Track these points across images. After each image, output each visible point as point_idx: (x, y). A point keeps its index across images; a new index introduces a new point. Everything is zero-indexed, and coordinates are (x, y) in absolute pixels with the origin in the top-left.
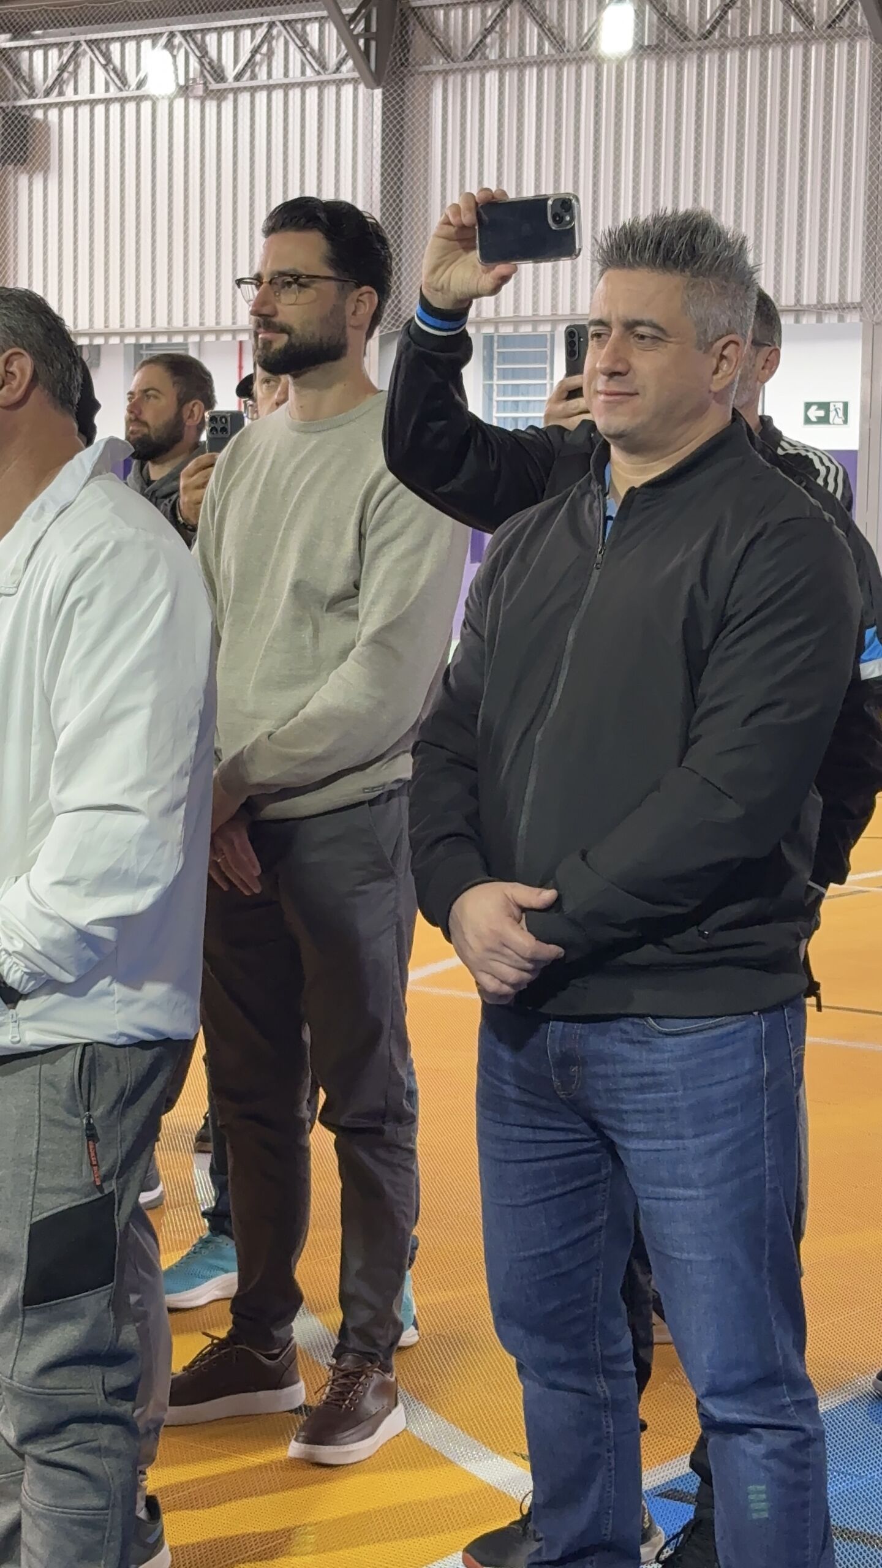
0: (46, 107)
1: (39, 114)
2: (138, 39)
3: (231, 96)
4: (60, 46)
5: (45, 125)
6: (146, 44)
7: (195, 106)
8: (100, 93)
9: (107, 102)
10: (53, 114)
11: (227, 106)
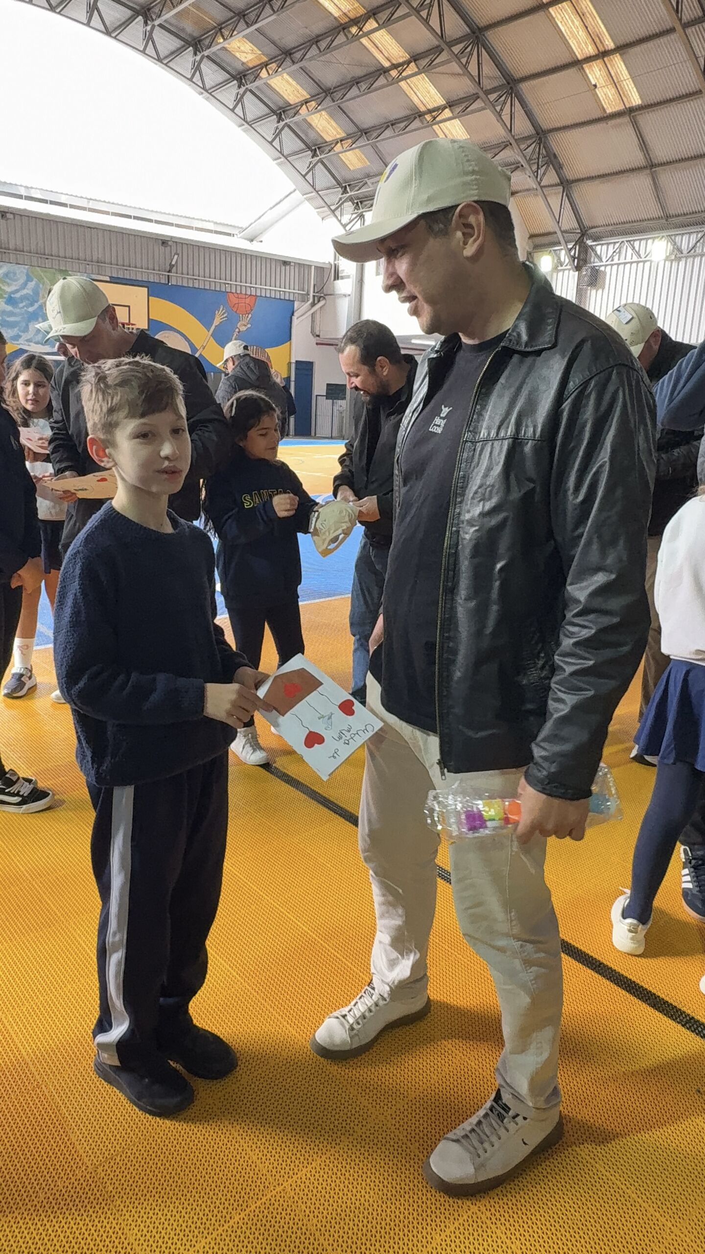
0: (606, 266)
1: (602, 269)
2: (647, 239)
3: (683, 260)
4: (615, 243)
5: (605, 273)
6: (650, 241)
7: (668, 264)
8: (629, 259)
9: (631, 263)
10: (609, 268)
11: (682, 264)
